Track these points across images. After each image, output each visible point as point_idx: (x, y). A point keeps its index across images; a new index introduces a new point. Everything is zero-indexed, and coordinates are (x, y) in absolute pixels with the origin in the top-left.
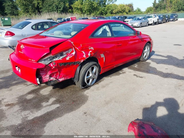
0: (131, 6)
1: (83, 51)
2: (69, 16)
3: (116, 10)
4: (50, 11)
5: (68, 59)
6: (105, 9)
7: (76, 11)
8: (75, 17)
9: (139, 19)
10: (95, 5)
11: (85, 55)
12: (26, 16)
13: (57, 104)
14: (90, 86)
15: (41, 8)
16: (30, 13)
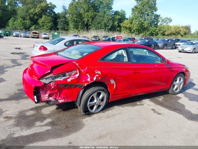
0: (188, 28)
1: (88, 75)
2: (115, 35)
3: (169, 32)
4: (97, 29)
5: (69, 80)
6: (156, 30)
7: (124, 30)
8: (121, 37)
9: (192, 44)
10: (145, 25)
11: (89, 78)
12: (75, 32)
13: (50, 126)
14: (94, 113)
15: (90, 26)
16: (79, 29)
